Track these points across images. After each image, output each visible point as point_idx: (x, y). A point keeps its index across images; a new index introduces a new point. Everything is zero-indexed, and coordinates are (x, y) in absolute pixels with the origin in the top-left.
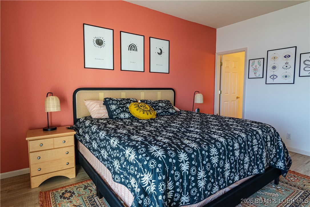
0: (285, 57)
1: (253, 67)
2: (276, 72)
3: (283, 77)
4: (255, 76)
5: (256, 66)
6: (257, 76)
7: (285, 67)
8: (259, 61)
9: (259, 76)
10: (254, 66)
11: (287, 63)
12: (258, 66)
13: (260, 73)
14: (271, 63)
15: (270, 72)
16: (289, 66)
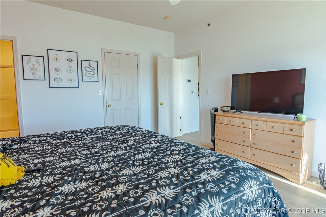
0: (68, 60)
1: (29, 65)
2: (60, 75)
3: (68, 80)
4: (34, 77)
5: (33, 65)
6: (37, 77)
7: (68, 70)
8: (38, 60)
9: (40, 77)
10: (31, 64)
11: (70, 67)
12: (36, 65)
13: (40, 74)
14: (53, 64)
15: (53, 75)
16: (72, 71)
